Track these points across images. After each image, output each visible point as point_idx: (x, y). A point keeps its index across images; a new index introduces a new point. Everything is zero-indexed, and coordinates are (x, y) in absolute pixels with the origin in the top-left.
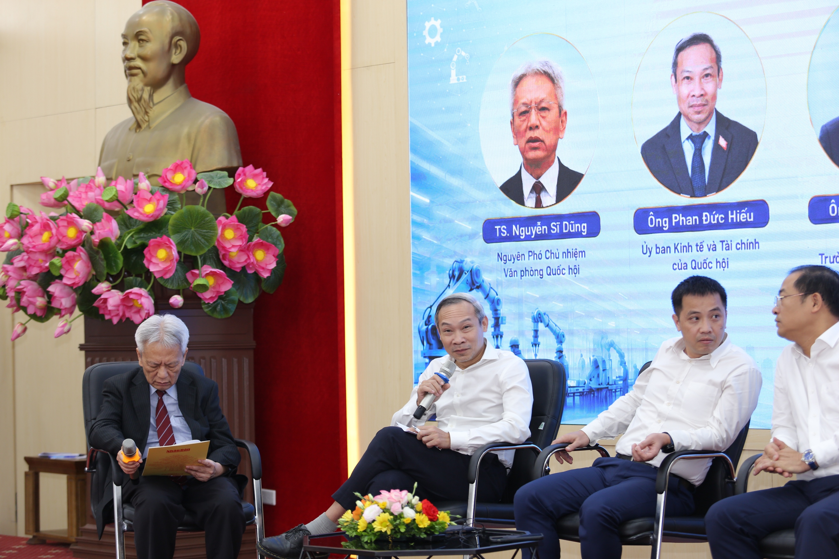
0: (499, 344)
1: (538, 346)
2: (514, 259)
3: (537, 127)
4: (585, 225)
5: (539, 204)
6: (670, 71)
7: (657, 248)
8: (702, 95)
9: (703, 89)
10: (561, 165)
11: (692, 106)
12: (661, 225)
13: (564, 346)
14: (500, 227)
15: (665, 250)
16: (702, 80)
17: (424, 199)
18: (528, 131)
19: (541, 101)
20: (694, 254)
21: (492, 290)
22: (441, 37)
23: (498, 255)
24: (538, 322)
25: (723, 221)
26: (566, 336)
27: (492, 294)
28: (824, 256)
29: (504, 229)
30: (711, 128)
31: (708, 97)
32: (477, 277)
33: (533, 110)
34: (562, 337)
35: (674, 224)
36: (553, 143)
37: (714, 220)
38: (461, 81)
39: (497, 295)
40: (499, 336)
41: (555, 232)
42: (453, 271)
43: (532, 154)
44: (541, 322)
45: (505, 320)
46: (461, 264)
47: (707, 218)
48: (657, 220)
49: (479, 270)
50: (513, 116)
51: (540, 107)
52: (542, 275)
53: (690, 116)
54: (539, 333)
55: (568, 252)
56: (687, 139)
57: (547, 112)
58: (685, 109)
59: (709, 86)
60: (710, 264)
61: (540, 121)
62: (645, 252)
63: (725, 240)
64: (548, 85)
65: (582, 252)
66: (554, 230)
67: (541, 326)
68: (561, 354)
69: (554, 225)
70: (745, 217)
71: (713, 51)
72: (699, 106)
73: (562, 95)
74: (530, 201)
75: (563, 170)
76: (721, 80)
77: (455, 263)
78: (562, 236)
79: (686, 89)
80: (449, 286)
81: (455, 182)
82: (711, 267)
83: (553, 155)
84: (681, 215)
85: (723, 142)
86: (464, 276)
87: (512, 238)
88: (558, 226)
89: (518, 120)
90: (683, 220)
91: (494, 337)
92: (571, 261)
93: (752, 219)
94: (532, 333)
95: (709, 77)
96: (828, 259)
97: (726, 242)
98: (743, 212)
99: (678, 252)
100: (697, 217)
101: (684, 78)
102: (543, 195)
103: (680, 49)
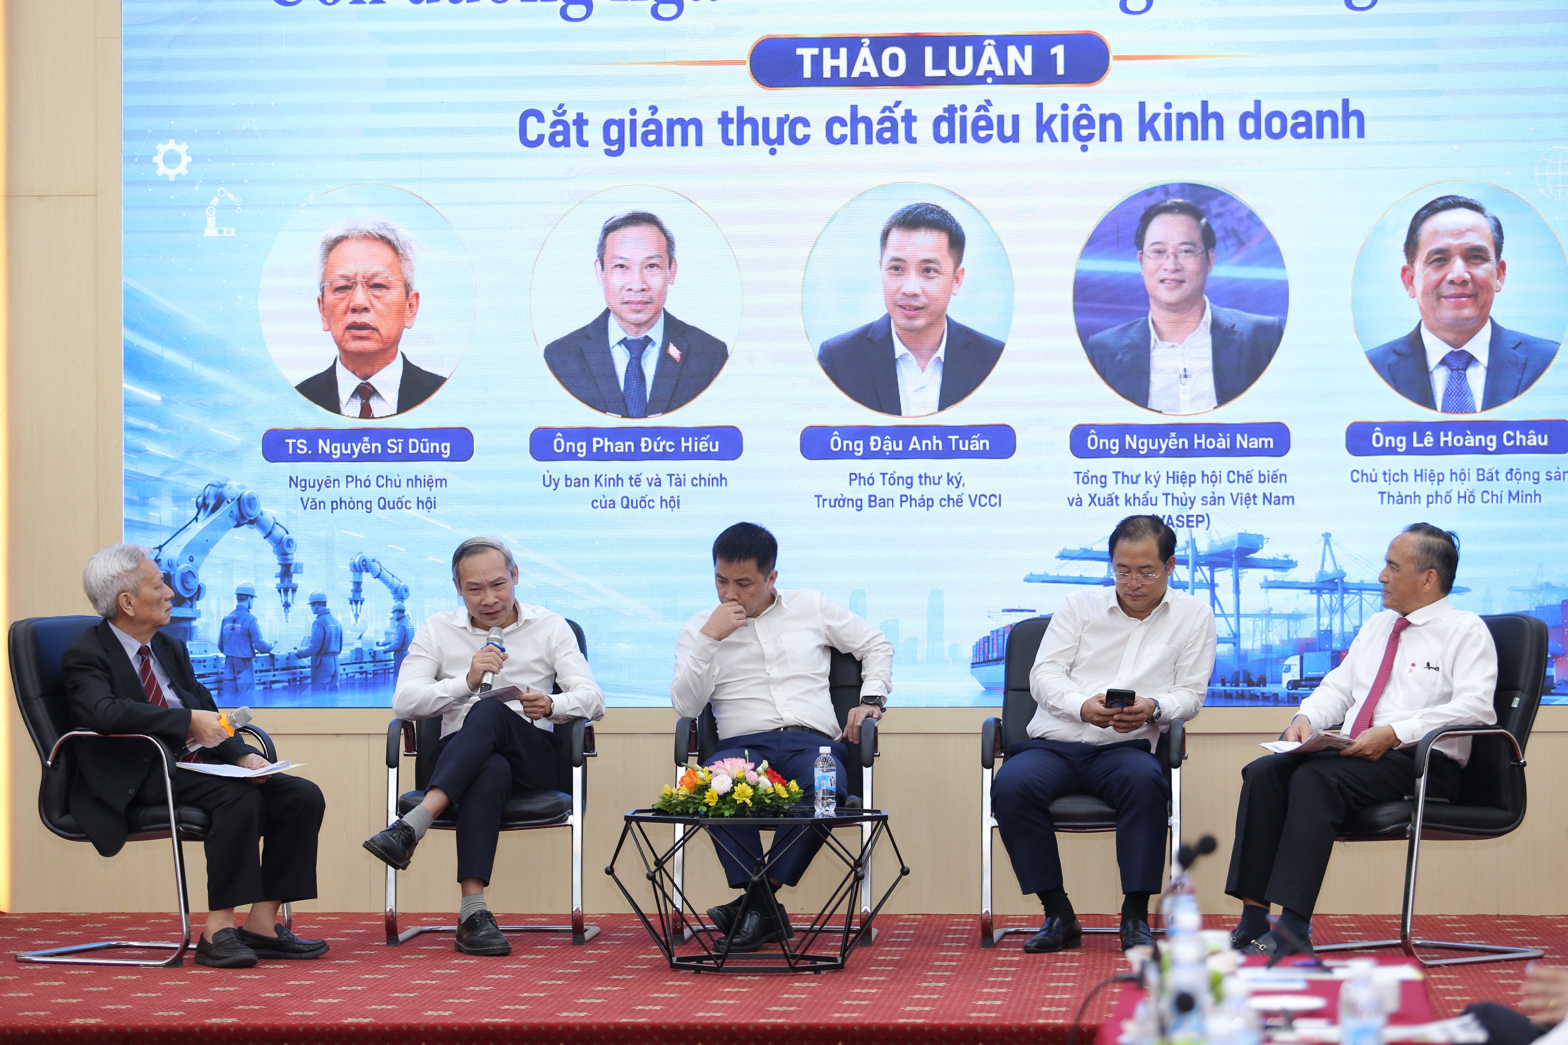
0: (290, 601)
1: (361, 604)
2: (320, 486)
3: (366, 310)
4: (448, 445)
5: (366, 412)
6: (595, 256)
7: (567, 479)
8: (643, 290)
9: (644, 282)
10: (406, 363)
11: (626, 303)
12: (574, 451)
13: (407, 604)
14: (295, 441)
15: (578, 483)
16: (645, 271)
17: (152, 396)
18: (349, 314)
19: (374, 276)
20: (627, 490)
21: (277, 526)
22: (187, 168)
23: (291, 479)
24: (361, 571)
25: (673, 449)
26: (411, 591)
27: (279, 532)
28: (821, 499)
29: (301, 443)
30: (656, 333)
31: (653, 294)
32: (250, 506)
33: (359, 287)
34: (404, 591)
35: (595, 450)
36: (394, 332)
37: (658, 448)
38: (225, 234)
39: (287, 533)
40: (290, 590)
41: (394, 452)
42: (205, 499)
43: (355, 346)
44: (367, 571)
45: (302, 568)
46: (220, 489)
47: (646, 444)
48: (568, 444)
49: (254, 498)
50: (323, 290)
51: (371, 283)
52: (371, 508)
53: (623, 314)
54: (363, 586)
55: (416, 480)
56: (619, 343)
57: (384, 291)
58: (616, 306)
59: (655, 279)
60: (651, 503)
61: (371, 302)
62: (547, 483)
63: (676, 473)
64: (386, 253)
65: (441, 480)
66: (393, 449)
67: (367, 578)
68: (402, 615)
69: (392, 443)
70: (707, 446)
71: (663, 237)
72: (639, 303)
73: (412, 271)
74: (351, 408)
75: (410, 371)
76: (673, 274)
77: (209, 487)
78: (404, 457)
79: (618, 279)
80: (196, 519)
81: (210, 374)
82: (653, 507)
83: (393, 350)
84: (606, 439)
85: (674, 352)
86: (225, 508)
87: (315, 456)
88: (400, 444)
89: (330, 298)
90: (609, 446)
91: (280, 591)
92: (423, 492)
93: (717, 450)
94: (351, 586)
95: (655, 268)
96: (827, 503)
97: (676, 476)
98: (704, 440)
99: (601, 485)
100: (632, 444)
101: (616, 266)
102: (374, 403)
103: (610, 229)
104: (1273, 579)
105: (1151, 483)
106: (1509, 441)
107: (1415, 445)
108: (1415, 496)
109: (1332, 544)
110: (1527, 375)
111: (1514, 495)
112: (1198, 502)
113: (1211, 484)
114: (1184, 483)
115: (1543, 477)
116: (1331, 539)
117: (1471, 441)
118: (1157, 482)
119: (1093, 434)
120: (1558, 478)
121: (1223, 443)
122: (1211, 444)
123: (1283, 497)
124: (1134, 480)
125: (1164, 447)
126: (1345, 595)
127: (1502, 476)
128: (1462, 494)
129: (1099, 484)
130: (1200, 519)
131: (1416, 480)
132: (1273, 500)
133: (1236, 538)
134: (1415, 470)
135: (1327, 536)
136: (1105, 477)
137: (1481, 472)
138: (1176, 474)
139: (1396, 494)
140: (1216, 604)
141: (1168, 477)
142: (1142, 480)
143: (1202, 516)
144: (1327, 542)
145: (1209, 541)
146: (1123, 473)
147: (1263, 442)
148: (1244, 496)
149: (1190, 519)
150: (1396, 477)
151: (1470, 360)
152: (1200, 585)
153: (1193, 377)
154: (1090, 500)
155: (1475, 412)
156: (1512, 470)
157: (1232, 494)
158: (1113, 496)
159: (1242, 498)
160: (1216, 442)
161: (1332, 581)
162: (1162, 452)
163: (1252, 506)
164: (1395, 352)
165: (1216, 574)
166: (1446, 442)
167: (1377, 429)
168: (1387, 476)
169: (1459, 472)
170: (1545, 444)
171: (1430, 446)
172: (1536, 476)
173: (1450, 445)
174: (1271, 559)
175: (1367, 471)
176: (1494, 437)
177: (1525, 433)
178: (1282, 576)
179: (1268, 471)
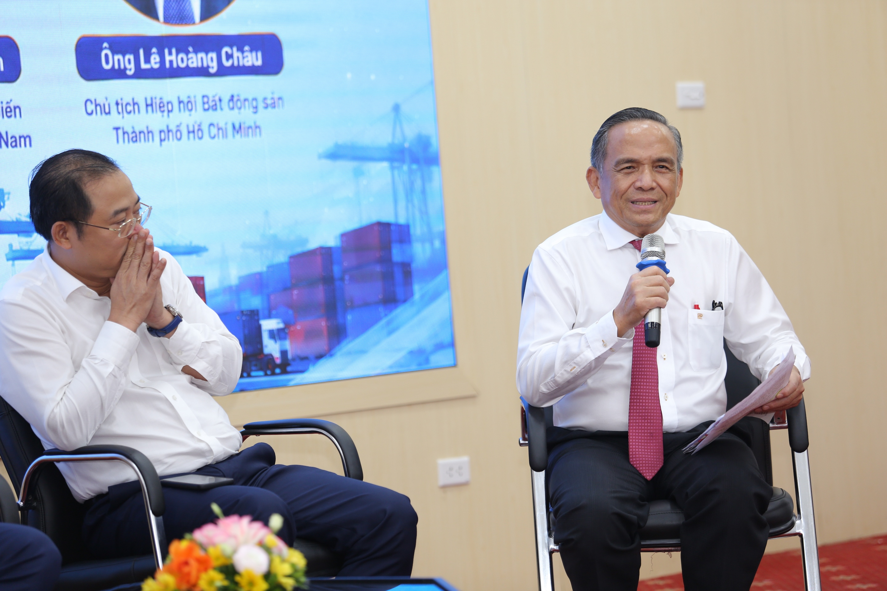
104: (18, 248)
106: (227, 59)
107: (144, 66)
108: (148, 133)
111: (237, 126)
115: (261, 105)
117: (195, 60)
120: (273, 106)
123: (20, 137)
127: (225, 104)
128: (191, 129)
131: (147, 111)
132: (10, 141)
134: (146, 99)
137: (206, 100)
139: (130, 130)
150: (130, 108)
155: (194, 23)
156: (233, 96)
166: (171, 62)
167: (105, 45)
168: (120, 107)
169: (186, 100)
170: (259, 63)
171: (156, 66)
172: (254, 104)
173: (175, 65)
174: (15, 220)
175: (100, 101)
176: (214, 55)
177: (241, 49)
178: (27, 243)
179: (2, 103)
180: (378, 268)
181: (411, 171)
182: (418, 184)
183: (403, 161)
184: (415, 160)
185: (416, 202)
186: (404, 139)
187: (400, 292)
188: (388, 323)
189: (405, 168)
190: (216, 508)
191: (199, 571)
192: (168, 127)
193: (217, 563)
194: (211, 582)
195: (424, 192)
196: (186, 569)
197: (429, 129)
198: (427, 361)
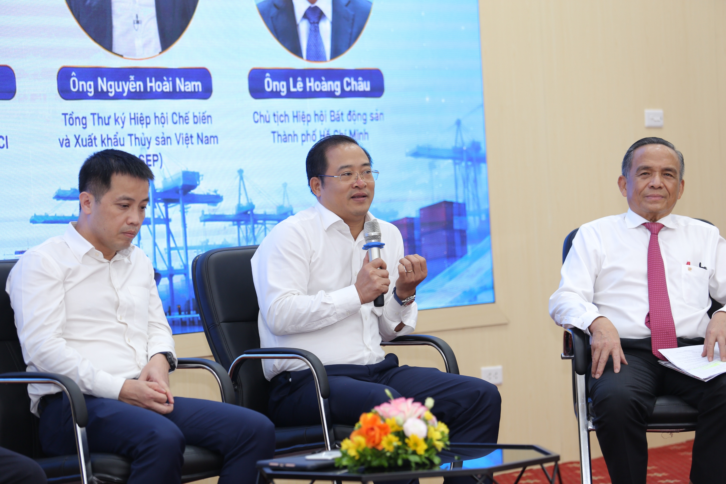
104: (208, 213)
105: (119, 124)
106: (347, 86)
107: (292, 89)
108: (294, 136)
109: (245, 179)
110: (355, 30)
112: (153, 142)
113: (161, 125)
114: (142, 124)
116: (244, 174)
117: (326, 86)
118: (123, 123)
119: (74, 76)
120: (377, 119)
121: (167, 87)
122: (159, 87)
123: (211, 137)
124: (107, 122)
125: (126, 90)
126: (256, 226)
127: (345, 117)
128: (322, 134)
129: (82, 125)
130: (155, 158)
131: (294, 121)
132: (204, 139)
133: (181, 175)
134: (293, 112)
135: (241, 172)
136: (85, 118)
137: (332, 114)
138: (136, 116)
139: (282, 134)
140: (171, 239)
141: (131, 119)
142: (112, 121)
143: (157, 155)
144: (242, 178)
145: (162, 179)
146: (98, 114)
147: (194, 85)
148: (184, 136)
149: (149, 158)
150: (282, 118)
151: (320, 15)
152: (158, 221)
153: (144, 23)
154: (76, 141)
155: (326, 61)
156: (350, 112)
157: (176, 134)
158: (93, 137)
159: (183, 138)
160: (163, 86)
161: (246, 213)
162: (125, 94)
163: (190, 145)
164: (275, 6)
165: (170, 210)
166: (310, 87)
167: (268, 75)
168: (276, 117)
169: (319, 114)
170: (368, 89)
171: (301, 90)
172: (364, 117)
173: (313, 90)
174: (206, 194)
175: (263, 113)
176: (338, 83)
177: (356, 80)
178: (214, 210)
179: (199, 113)
180: (444, 233)
181: (467, 167)
182: (472, 175)
183: (462, 159)
184: (470, 159)
185: (470, 188)
186: (463, 144)
187: (458, 249)
188: (450, 272)
189: (463, 164)
190: (388, 392)
191: (380, 435)
192: (307, 132)
193: (393, 430)
194: (390, 443)
195: (475, 181)
196: (372, 433)
197: (479, 137)
198: (475, 298)
